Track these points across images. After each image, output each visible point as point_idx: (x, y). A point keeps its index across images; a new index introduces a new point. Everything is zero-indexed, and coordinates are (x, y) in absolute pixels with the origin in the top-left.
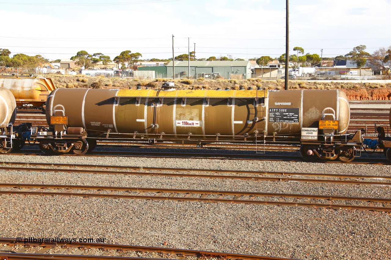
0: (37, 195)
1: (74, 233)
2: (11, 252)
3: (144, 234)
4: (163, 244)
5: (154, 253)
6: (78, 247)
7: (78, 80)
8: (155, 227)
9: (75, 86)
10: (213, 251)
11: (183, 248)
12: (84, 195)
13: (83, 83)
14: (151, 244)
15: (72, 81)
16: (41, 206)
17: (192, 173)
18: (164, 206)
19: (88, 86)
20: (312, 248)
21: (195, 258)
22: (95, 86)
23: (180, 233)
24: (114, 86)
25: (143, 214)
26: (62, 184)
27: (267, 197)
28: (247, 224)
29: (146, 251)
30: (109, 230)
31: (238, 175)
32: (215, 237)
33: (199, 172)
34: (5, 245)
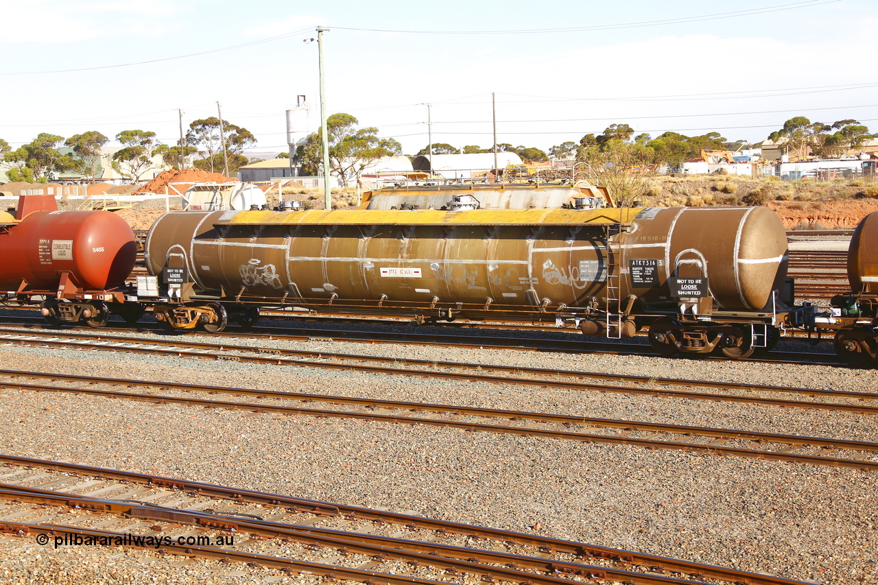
0: (387, 421)
1: (389, 494)
2: (258, 518)
3: (514, 506)
4: (532, 527)
5: (497, 542)
6: (374, 519)
7: (714, 189)
8: (549, 494)
9: (705, 202)
10: (620, 548)
11: (567, 538)
12: (469, 427)
13: (727, 195)
14: (511, 525)
15: (701, 190)
16: (377, 442)
17: (754, 393)
18: (604, 456)
19: (736, 202)
20: (845, 559)
21: (570, 558)
22: (752, 201)
23: (585, 510)
24: (797, 199)
25: (549, 469)
26: (454, 405)
27: (863, 452)
28: (744, 502)
29: (485, 537)
30: (456, 493)
31: (860, 404)
32: (650, 522)
33: (774, 393)
34: (258, 506)
